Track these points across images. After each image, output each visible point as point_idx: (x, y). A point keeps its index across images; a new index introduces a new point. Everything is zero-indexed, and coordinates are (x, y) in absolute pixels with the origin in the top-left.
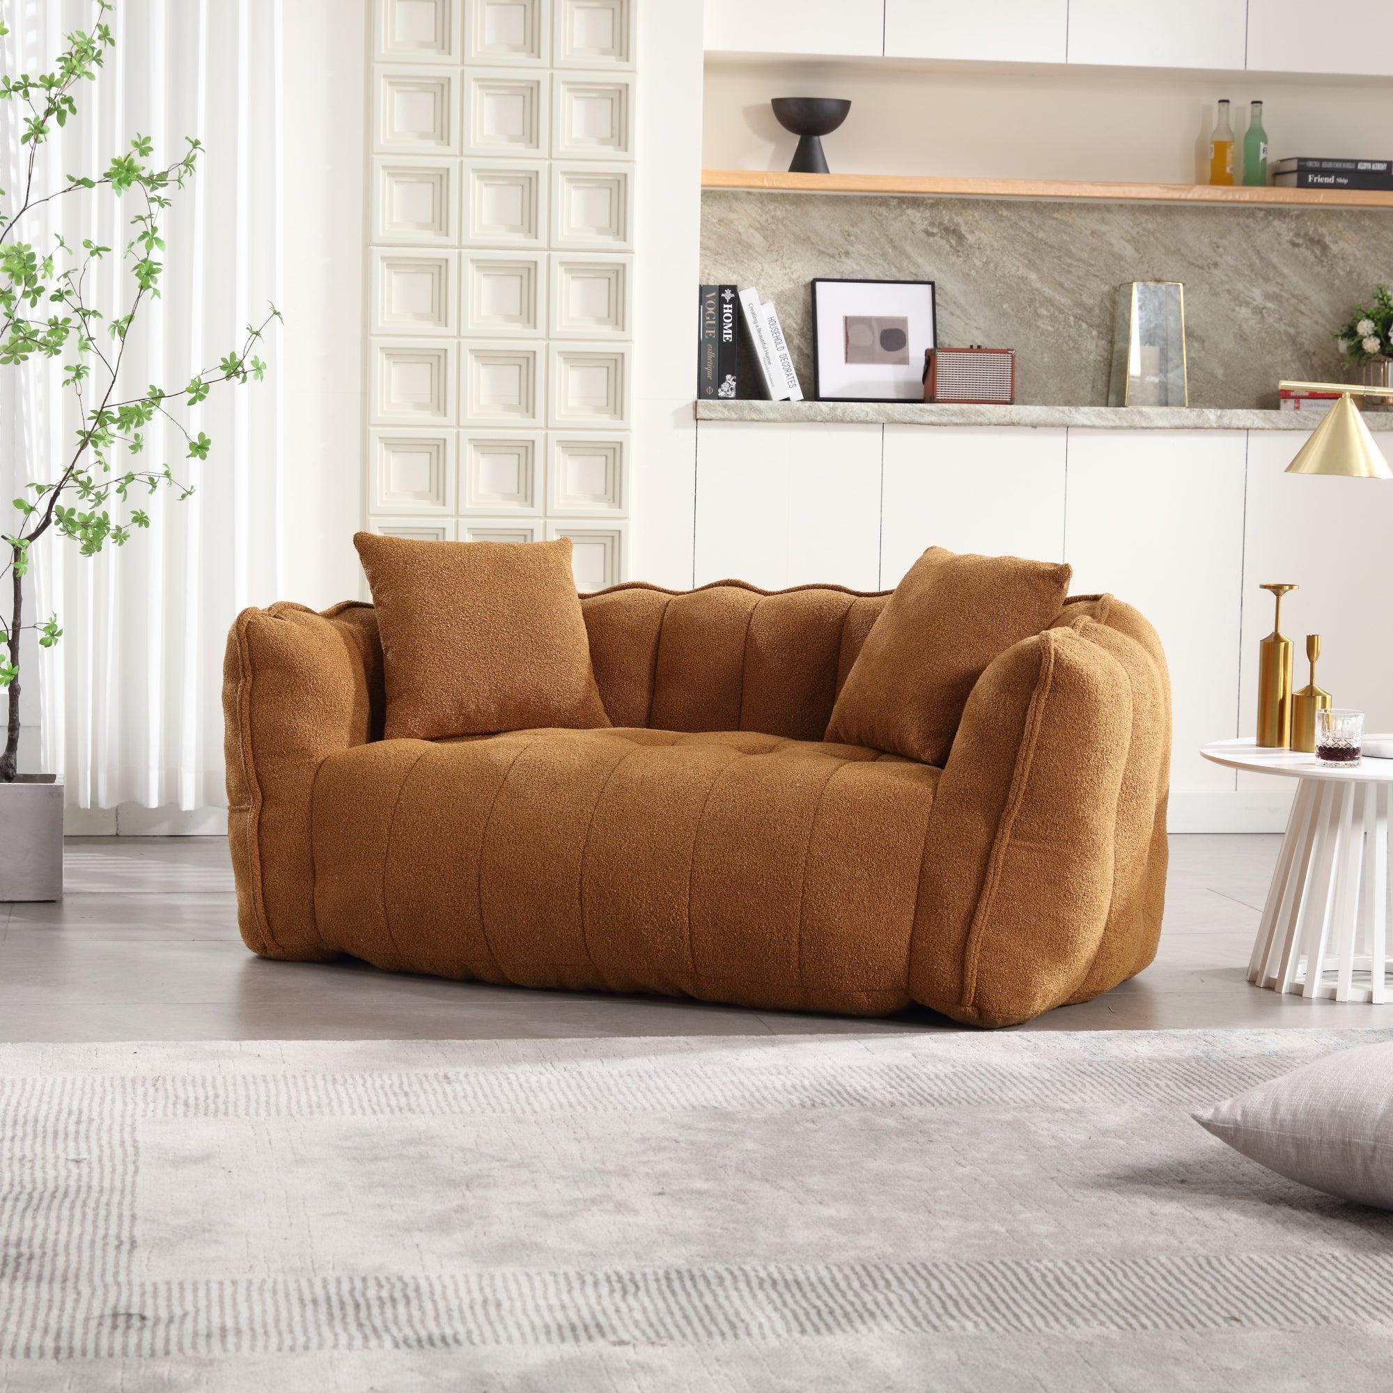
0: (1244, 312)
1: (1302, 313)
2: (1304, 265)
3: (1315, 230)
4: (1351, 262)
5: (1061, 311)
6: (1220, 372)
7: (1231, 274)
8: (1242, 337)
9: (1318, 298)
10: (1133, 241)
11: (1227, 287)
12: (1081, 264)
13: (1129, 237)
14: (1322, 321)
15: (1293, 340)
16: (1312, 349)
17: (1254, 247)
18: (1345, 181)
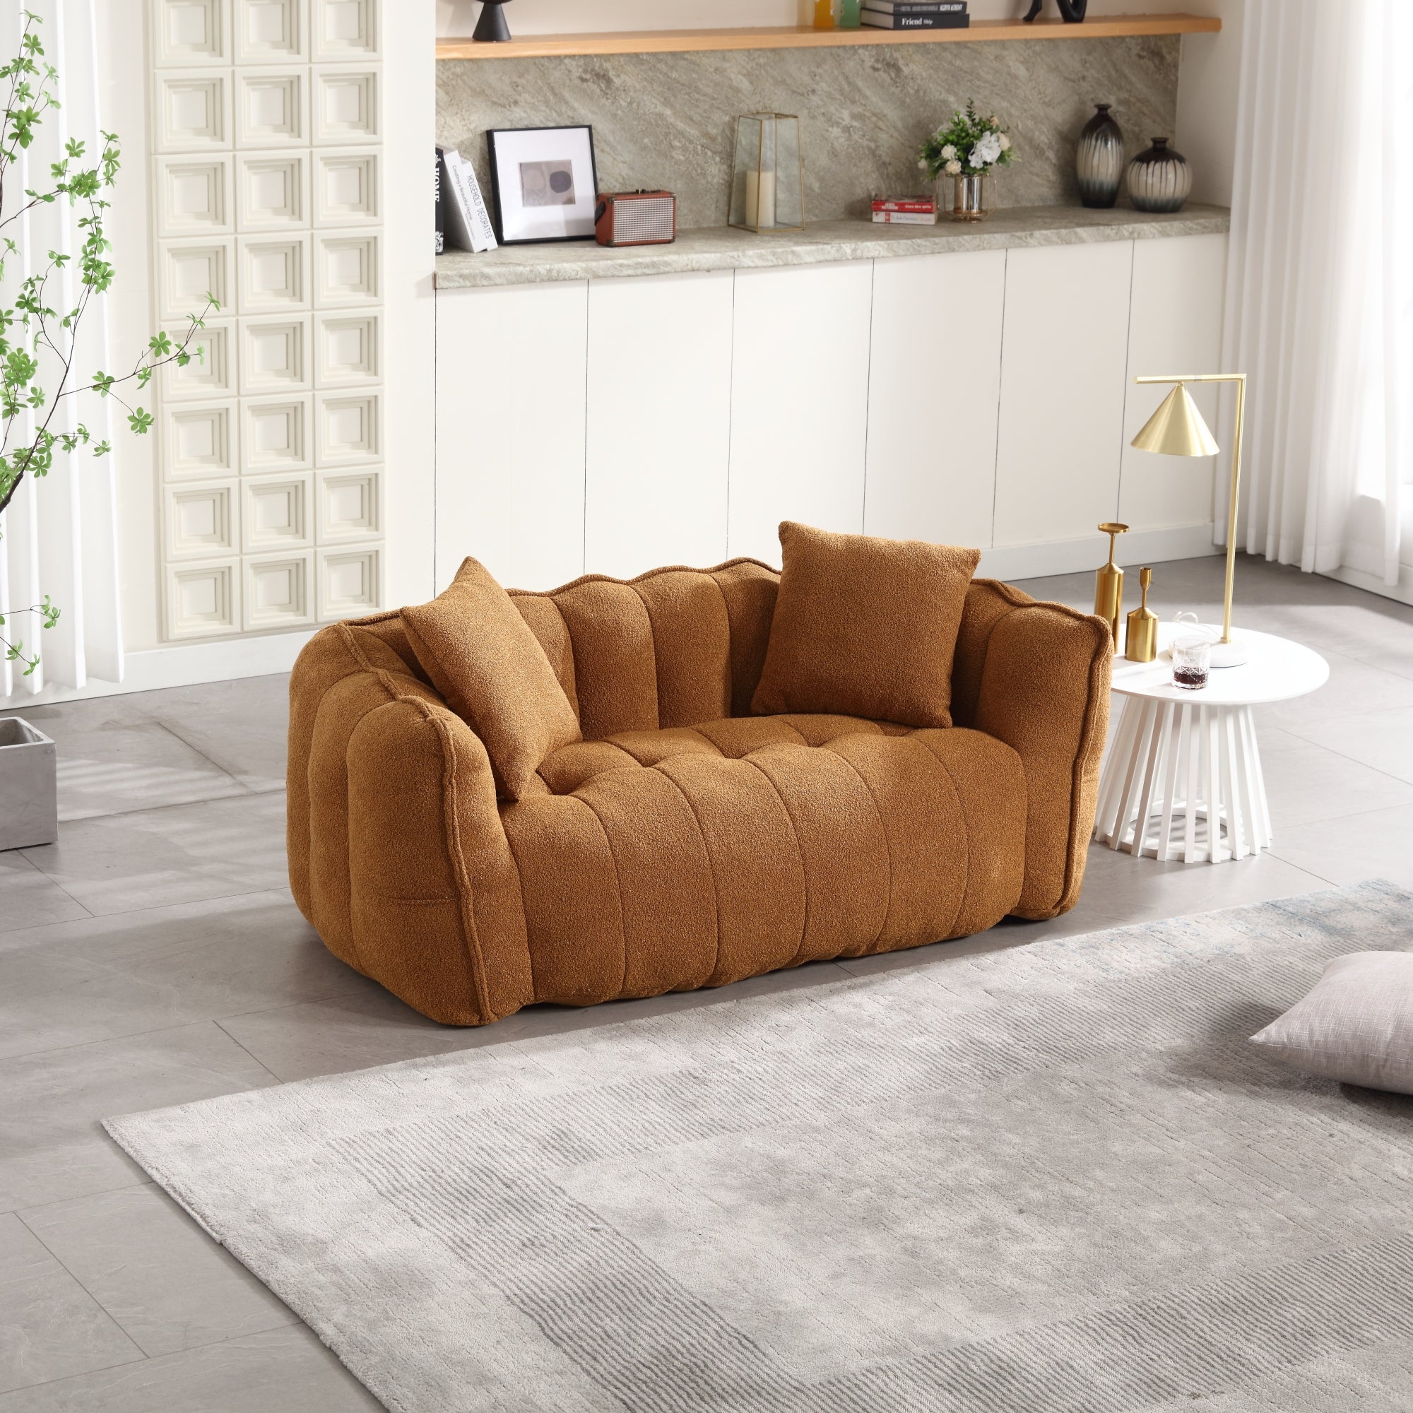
0: (836, 131)
1: (881, 129)
2: (882, 87)
3: (891, 56)
4: (919, 82)
5: (691, 142)
6: (816, 186)
7: (825, 98)
8: (834, 154)
9: (893, 114)
10: (748, 75)
11: (822, 110)
12: (706, 98)
13: (745, 72)
14: (896, 134)
15: (873, 153)
16: (888, 160)
17: (843, 74)
18: (930, 22)
